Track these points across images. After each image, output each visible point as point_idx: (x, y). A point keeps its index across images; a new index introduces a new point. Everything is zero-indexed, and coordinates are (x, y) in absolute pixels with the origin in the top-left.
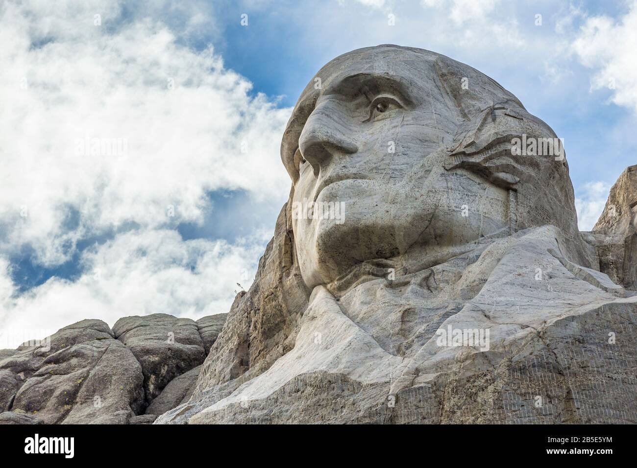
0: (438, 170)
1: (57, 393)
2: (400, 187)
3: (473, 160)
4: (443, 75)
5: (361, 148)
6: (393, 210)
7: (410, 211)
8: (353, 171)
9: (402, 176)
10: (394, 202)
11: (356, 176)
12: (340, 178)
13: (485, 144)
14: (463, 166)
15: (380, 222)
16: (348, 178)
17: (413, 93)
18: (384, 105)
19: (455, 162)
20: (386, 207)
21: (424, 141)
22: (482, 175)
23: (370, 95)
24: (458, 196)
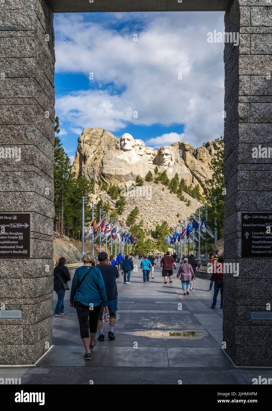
0: (131, 146)
2: (129, 147)
5: (127, 143)
11: (127, 146)
13: (134, 145)
15: (128, 149)
17: (131, 140)
18: (129, 141)
21: (131, 144)
22: (133, 147)
23: (128, 139)
24: (132, 148)
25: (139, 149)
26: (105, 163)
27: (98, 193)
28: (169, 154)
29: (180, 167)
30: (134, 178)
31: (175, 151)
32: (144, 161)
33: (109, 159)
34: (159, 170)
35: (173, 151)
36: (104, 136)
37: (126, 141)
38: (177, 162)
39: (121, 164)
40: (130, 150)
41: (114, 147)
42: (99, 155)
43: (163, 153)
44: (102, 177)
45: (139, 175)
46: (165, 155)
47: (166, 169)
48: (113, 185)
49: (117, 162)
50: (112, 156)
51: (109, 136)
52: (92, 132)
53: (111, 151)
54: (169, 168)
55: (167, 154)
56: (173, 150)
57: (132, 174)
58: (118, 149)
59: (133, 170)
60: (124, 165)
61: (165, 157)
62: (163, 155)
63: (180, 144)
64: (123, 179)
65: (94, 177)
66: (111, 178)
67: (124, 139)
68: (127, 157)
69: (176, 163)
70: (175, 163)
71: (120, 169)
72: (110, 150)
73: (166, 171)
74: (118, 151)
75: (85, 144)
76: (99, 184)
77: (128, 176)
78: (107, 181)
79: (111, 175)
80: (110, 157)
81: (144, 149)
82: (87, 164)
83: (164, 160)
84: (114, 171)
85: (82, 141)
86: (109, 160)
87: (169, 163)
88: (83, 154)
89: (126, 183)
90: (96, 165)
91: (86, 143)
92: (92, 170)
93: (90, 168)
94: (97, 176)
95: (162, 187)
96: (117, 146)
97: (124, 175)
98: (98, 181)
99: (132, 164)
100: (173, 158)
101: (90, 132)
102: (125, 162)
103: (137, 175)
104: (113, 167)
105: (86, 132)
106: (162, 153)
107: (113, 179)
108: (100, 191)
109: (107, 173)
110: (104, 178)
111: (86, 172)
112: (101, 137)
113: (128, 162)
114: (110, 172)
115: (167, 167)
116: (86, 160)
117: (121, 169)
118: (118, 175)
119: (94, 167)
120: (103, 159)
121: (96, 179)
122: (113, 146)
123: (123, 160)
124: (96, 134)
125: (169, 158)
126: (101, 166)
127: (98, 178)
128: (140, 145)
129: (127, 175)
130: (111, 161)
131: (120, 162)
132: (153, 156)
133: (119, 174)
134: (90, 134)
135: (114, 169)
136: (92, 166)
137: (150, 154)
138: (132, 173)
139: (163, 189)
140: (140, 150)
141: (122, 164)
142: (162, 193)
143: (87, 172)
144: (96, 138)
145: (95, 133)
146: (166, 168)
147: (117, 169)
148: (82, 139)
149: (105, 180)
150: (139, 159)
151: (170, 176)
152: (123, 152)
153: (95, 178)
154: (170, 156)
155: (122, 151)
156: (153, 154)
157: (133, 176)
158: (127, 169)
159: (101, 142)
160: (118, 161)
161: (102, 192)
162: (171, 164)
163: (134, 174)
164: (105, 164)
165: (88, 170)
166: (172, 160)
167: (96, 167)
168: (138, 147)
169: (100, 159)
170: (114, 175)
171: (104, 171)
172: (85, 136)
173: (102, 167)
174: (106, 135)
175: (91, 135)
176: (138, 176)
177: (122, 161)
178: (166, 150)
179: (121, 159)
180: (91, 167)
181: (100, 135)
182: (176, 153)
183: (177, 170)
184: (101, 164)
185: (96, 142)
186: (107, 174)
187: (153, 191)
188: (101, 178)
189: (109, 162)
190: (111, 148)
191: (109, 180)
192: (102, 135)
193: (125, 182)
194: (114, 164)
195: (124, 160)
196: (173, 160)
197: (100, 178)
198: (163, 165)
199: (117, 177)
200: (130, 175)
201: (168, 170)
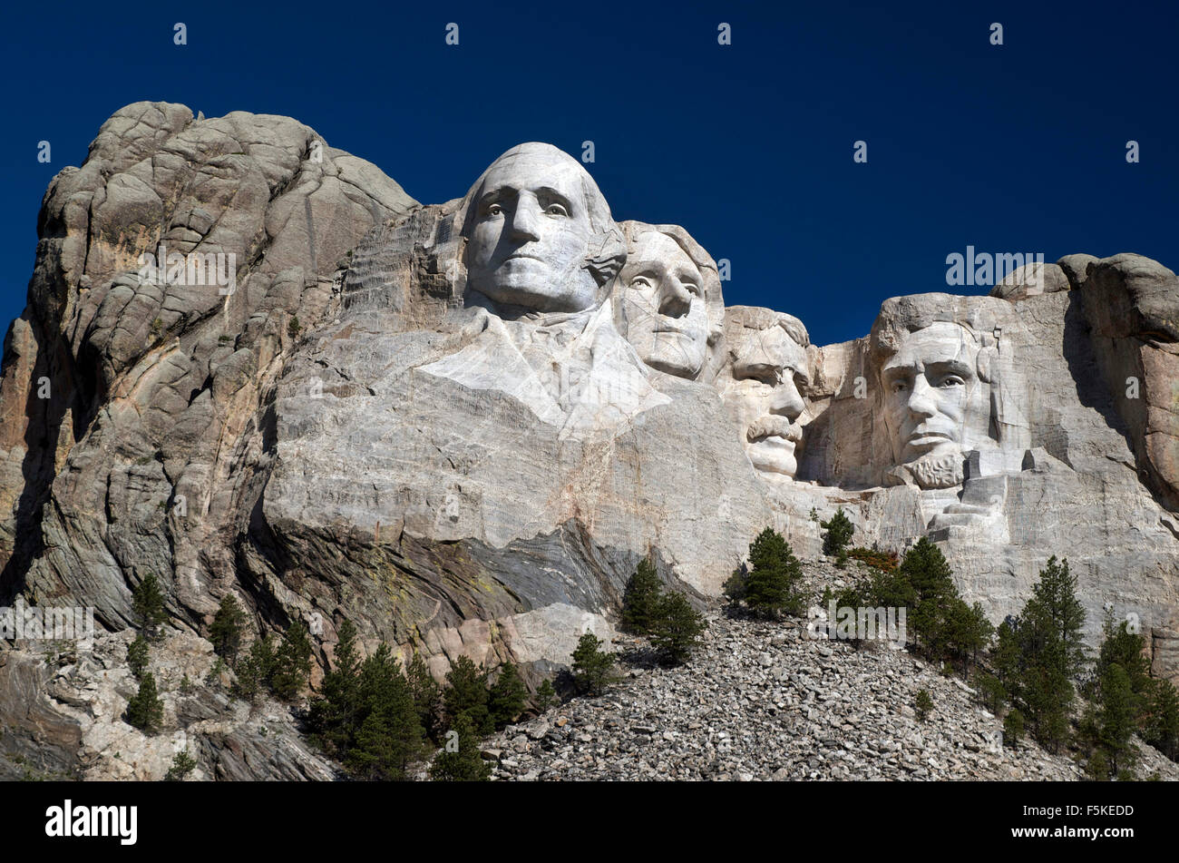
0: (578, 268)
1: (219, 194)
2: (559, 275)
3: (595, 266)
4: (586, 195)
5: (541, 238)
6: (553, 288)
7: (560, 291)
8: (537, 255)
9: (562, 268)
10: (554, 283)
11: (538, 259)
12: (529, 256)
13: (604, 260)
14: (590, 268)
15: (544, 293)
16: (533, 258)
17: (575, 210)
18: (557, 211)
19: (587, 264)
20: (549, 285)
21: (576, 247)
22: (595, 274)
23: (550, 200)
24: (583, 287)
25: (664, 310)
26: (298, 421)
27: (194, 727)
28: (972, 368)
29: (1086, 500)
30: (606, 585)
31: (1032, 340)
32: (708, 417)
33: (340, 383)
34: (867, 526)
35: (1006, 343)
36: (303, 189)
37: (529, 215)
38: (1059, 447)
39: (468, 433)
40: (565, 304)
41: (403, 281)
42: (244, 352)
43: (906, 358)
44: (256, 564)
45: (652, 549)
46: (921, 382)
47: (941, 516)
48: (365, 649)
49: (427, 411)
50: (377, 355)
51: (357, 192)
52: (184, 141)
53: (366, 314)
54: (970, 506)
55: (943, 374)
56: (1009, 335)
57: (578, 535)
58: (443, 293)
59: (592, 497)
60: (495, 449)
61: (924, 395)
62: (905, 380)
63: (1082, 278)
64: (485, 583)
65: (173, 566)
66: (353, 568)
67: (509, 198)
68: (529, 369)
69: (1040, 455)
70: (1028, 463)
71: (453, 477)
72: (355, 308)
73: (944, 535)
74: (446, 315)
75: (102, 247)
76: (223, 634)
77: (542, 561)
78: (304, 605)
79: (356, 545)
80: (352, 368)
81: (705, 315)
82: (107, 437)
83: (920, 429)
84: (389, 504)
85: (73, 212)
86: (345, 392)
87: (971, 462)
88: (80, 333)
89: (510, 627)
90: (204, 447)
91: (113, 241)
92: (162, 491)
93: (140, 469)
94: (204, 559)
95: (911, 682)
96: (433, 268)
97: (499, 543)
98: (208, 606)
99: (579, 436)
100: (1011, 414)
101: (171, 144)
102: (515, 414)
103: (639, 547)
104: (380, 465)
105: (125, 141)
106: (891, 365)
107: (373, 582)
108: (222, 698)
109: (314, 524)
110: (279, 573)
111: (91, 517)
112: (275, 193)
113: (543, 416)
114: (345, 510)
115: (949, 498)
116: (105, 400)
117: (470, 484)
118: (425, 545)
119: (175, 466)
120: (283, 389)
121: (196, 583)
122: (392, 267)
123: (484, 394)
124: (231, 159)
125: (967, 410)
126: (256, 454)
127: (211, 570)
128: (671, 273)
129: (533, 550)
130: (361, 404)
131: (457, 417)
132: (797, 399)
133: (439, 533)
134: (162, 156)
135: (388, 478)
136: (160, 457)
137: (766, 375)
138: (582, 528)
139: (923, 704)
140: (671, 321)
141: (482, 434)
142: (918, 739)
143: (102, 517)
144: (226, 201)
145: (219, 148)
146: (935, 505)
147: (421, 481)
148: (83, 196)
149: (282, 594)
150: (665, 400)
151: (979, 581)
152: (496, 321)
153: (180, 570)
154: (977, 394)
155: (484, 312)
156: (799, 379)
157: (587, 562)
158: (532, 488)
159: (270, 240)
160: (442, 403)
161: (242, 709)
162: (986, 469)
163: (599, 537)
164: (300, 430)
165: (116, 489)
166: (995, 429)
167: (205, 467)
168: (648, 294)
169: (249, 386)
170: (390, 537)
171: (283, 501)
172: (107, 174)
173: (265, 459)
174: (331, 184)
175: (178, 161)
176: (644, 562)
177: (477, 403)
178: (937, 327)
179: (470, 383)
180: (145, 461)
181: (269, 176)
182: (1037, 367)
183: (1052, 525)
184: (257, 439)
185: (220, 231)
186: (309, 533)
187: (812, 714)
188: (247, 579)
189: (340, 413)
190: (369, 289)
191: (325, 588)
192: (288, 173)
193: (507, 621)
194: (388, 430)
195: (500, 396)
196: (1007, 433)
197: (230, 577)
198: (909, 480)
199: (422, 565)
200: (564, 552)
201: (966, 521)
